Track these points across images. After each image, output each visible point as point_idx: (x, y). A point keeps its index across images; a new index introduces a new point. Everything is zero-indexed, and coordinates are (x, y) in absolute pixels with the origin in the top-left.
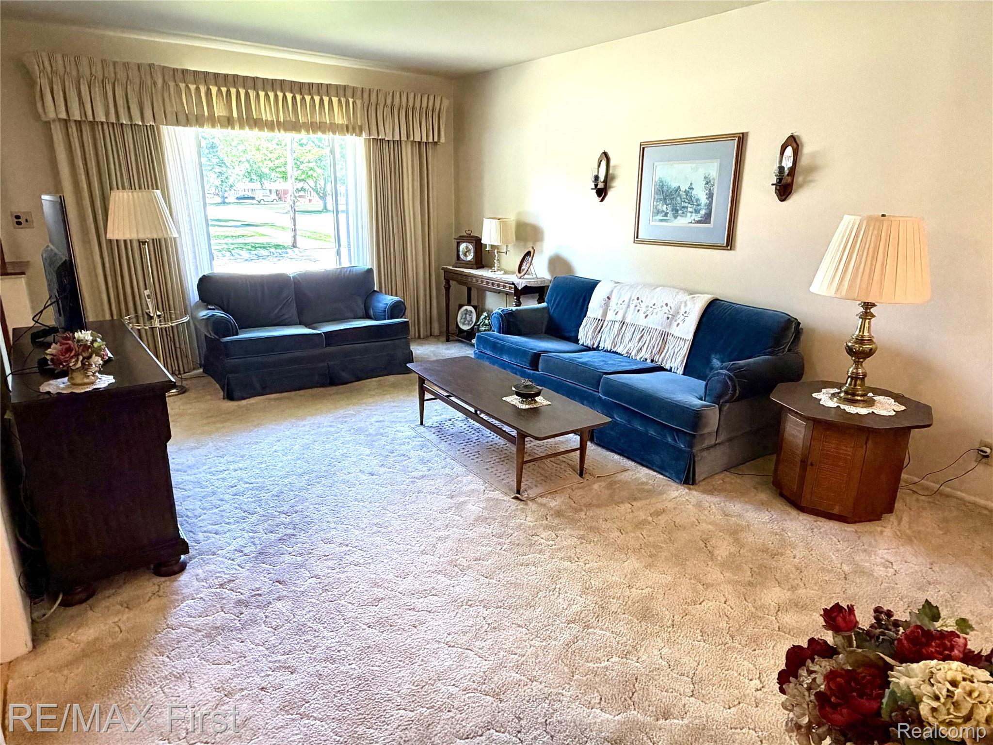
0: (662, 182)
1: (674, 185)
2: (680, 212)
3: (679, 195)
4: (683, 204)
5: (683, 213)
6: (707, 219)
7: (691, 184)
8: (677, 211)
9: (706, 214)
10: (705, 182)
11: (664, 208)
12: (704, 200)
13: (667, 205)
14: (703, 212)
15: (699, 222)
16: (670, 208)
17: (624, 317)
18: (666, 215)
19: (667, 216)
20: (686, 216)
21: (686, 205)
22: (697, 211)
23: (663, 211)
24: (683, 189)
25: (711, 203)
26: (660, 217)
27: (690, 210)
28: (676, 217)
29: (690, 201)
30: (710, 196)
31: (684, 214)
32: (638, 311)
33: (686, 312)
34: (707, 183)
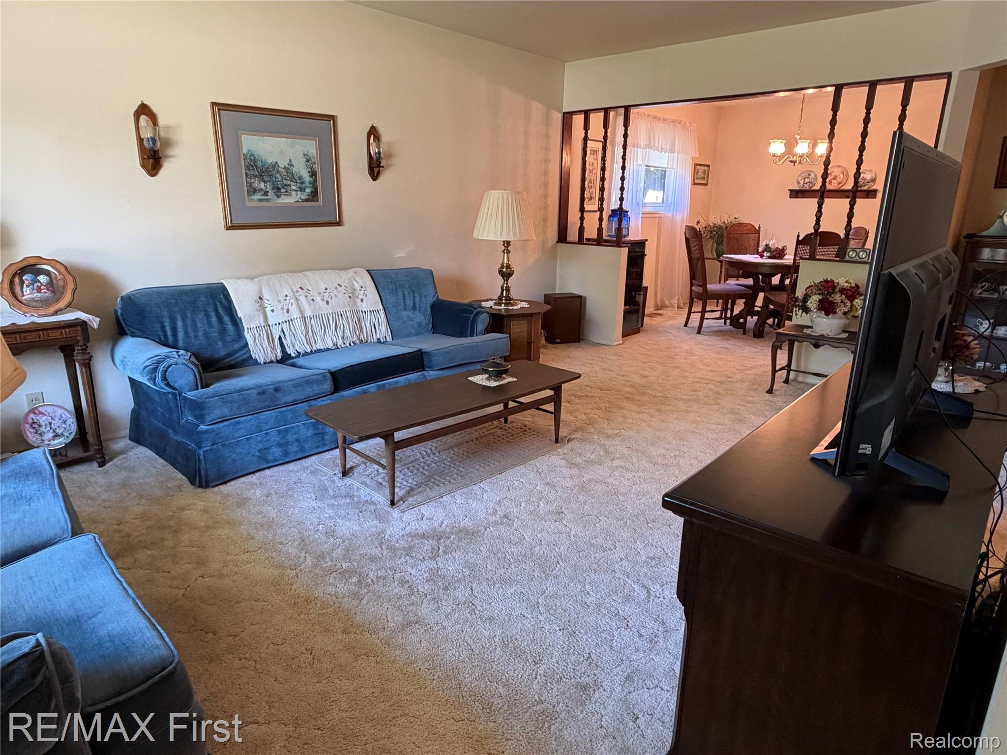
0: (252, 155)
1: (270, 160)
2: (283, 190)
3: (278, 172)
4: (285, 182)
5: (287, 191)
6: (314, 195)
7: (290, 160)
8: (279, 189)
9: (312, 192)
10: (305, 160)
11: (262, 185)
12: (307, 178)
13: (265, 182)
14: (308, 190)
15: (306, 200)
16: (269, 187)
17: (302, 312)
18: (266, 193)
19: (267, 195)
20: (291, 195)
21: (289, 182)
22: (302, 190)
23: (261, 190)
24: (282, 165)
25: (315, 181)
26: (258, 196)
27: (293, 188)
28: (278, 197)
29: (293, 179)
30: (313, 174)
31: (288, 193)
32: (313, 300)
33: (362, 287)
34: (308, 161)
